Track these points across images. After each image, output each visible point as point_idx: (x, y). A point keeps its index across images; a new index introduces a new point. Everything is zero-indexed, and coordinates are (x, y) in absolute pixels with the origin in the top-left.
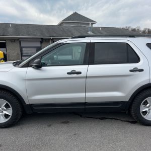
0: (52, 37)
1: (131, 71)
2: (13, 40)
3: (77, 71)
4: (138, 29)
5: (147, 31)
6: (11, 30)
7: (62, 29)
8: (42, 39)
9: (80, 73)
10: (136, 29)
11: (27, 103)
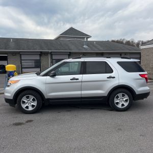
0: (50, 51)
1: (108, 78)
2: (14, 54)
3: (76, 78)
4: (132, 42)
5: (141, 43)
6: (12, 44)
7: (59, 43)
8: (41, 52)
9: (77, 79)
10: (131, 41)
11: (46, 98)
